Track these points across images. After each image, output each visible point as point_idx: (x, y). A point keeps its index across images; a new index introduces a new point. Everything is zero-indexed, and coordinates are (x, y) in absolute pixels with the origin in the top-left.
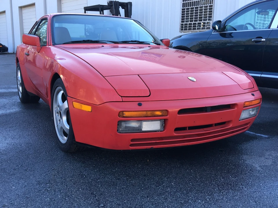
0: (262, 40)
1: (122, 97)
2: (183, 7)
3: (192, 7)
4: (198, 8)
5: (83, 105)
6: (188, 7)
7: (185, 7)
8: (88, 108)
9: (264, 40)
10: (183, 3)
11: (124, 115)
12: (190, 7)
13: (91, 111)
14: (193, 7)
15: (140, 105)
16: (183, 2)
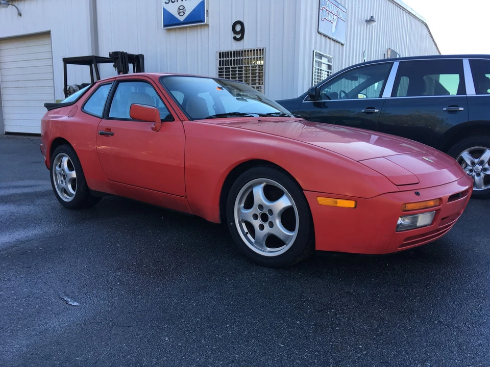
0: (376, 111)
1: (397, 185)
2: (220, 65)
3: (233, 66)
4: (242, 67)
5: (338, 201)
6: (227, 66)
7: (223, 65)
8: (351, 204)
9: (377, 111)
10: (220, 61)
11: (407, 209)
12: (230, 66)
13: (355, 207)
14: (236, 66)
15: (417, 194)
16: (220, 59)
